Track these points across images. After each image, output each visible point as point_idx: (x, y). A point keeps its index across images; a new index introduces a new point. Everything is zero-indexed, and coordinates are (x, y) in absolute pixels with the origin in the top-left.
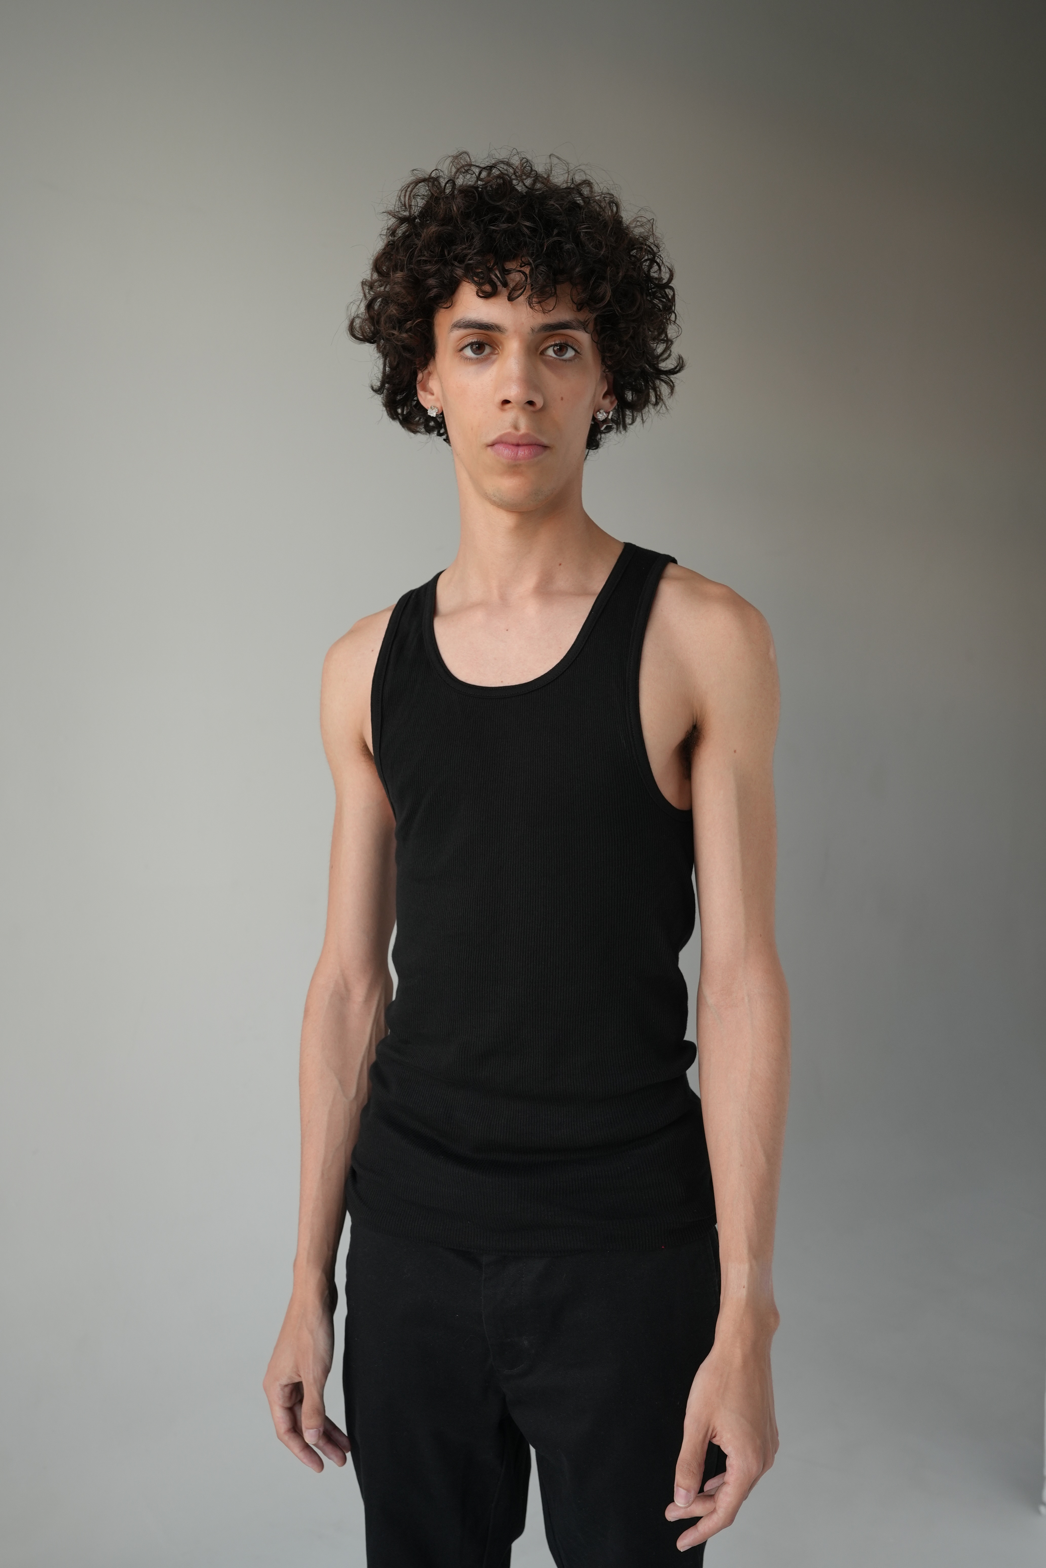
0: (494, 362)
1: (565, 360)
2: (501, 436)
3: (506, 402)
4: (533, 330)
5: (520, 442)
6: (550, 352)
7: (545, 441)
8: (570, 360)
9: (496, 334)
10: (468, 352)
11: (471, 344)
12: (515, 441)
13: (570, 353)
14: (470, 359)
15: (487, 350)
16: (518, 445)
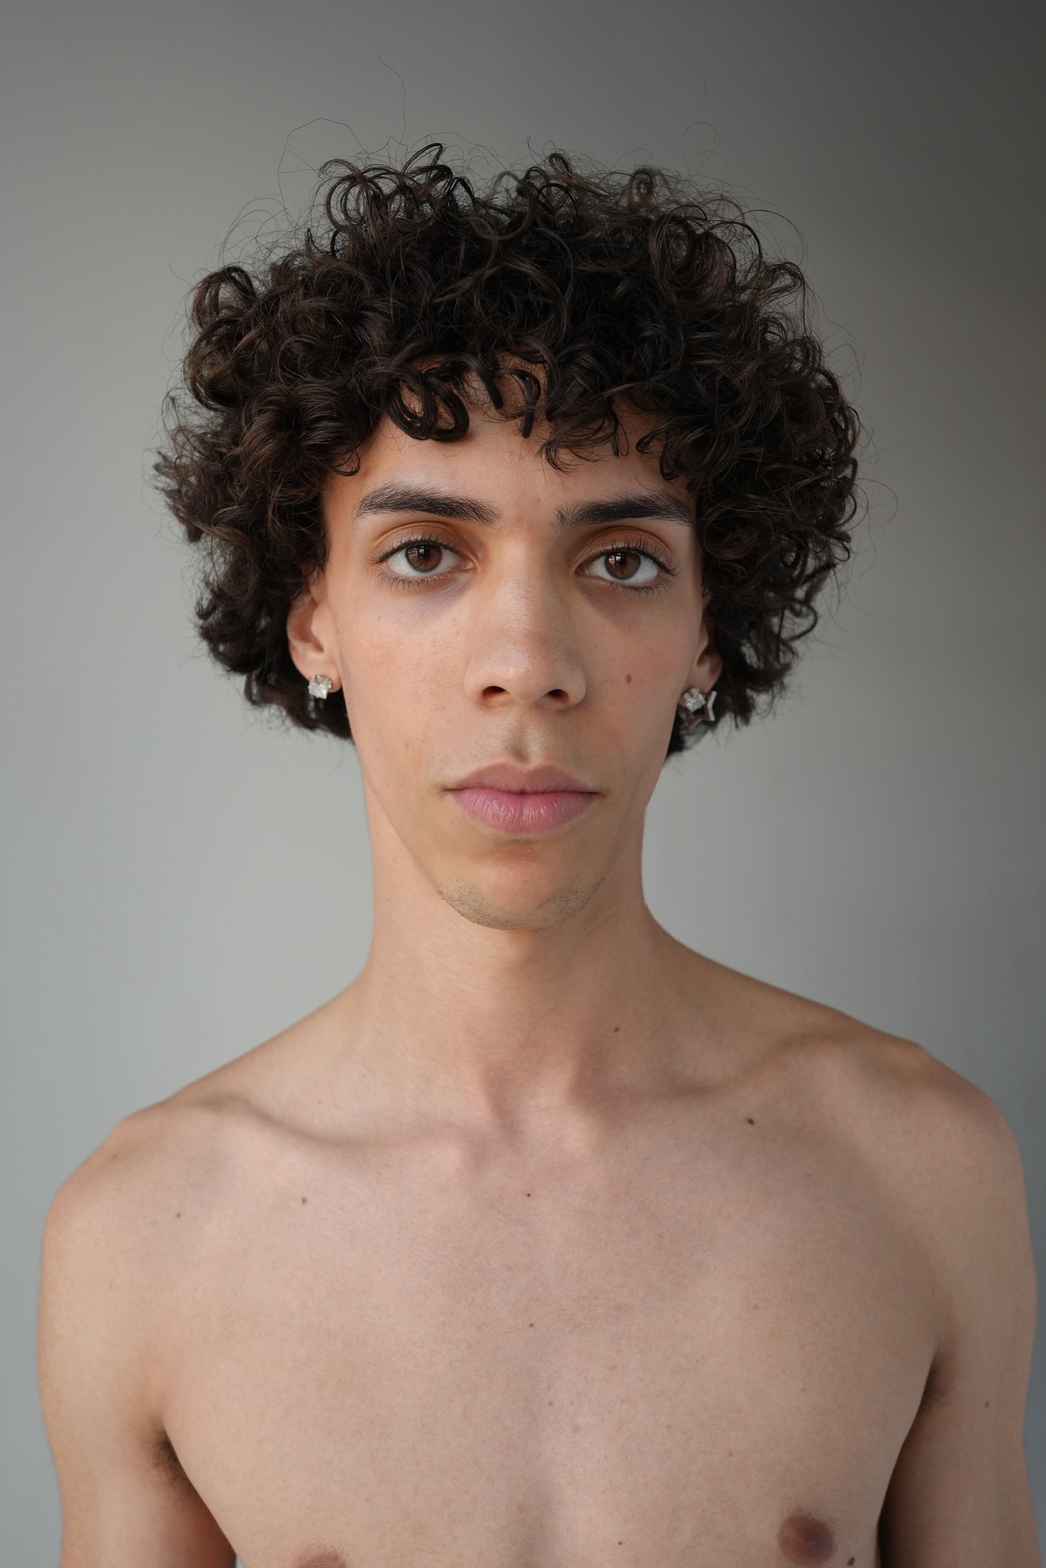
0: (462, 590)
1: (636, 588)
2: (480, 773)
3: (493, 690)
4: (562, 517)
5: (528, 788)
6: (599, 569)
7: (588, 781)
8: (646, 588)
9: (471, 526)
10: (401, 565)
11: (407, 547)
12: (515, 786)
13: (646, 573)
14: (405, 581)
15: (447, 561)
16: (522, 793)
